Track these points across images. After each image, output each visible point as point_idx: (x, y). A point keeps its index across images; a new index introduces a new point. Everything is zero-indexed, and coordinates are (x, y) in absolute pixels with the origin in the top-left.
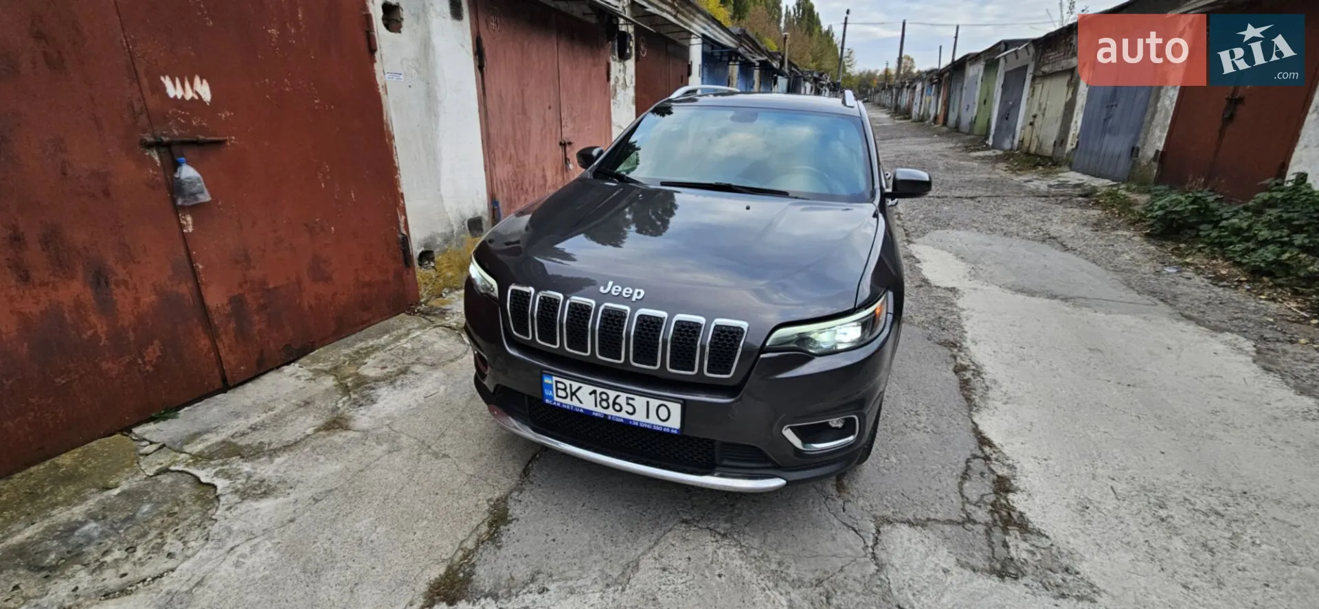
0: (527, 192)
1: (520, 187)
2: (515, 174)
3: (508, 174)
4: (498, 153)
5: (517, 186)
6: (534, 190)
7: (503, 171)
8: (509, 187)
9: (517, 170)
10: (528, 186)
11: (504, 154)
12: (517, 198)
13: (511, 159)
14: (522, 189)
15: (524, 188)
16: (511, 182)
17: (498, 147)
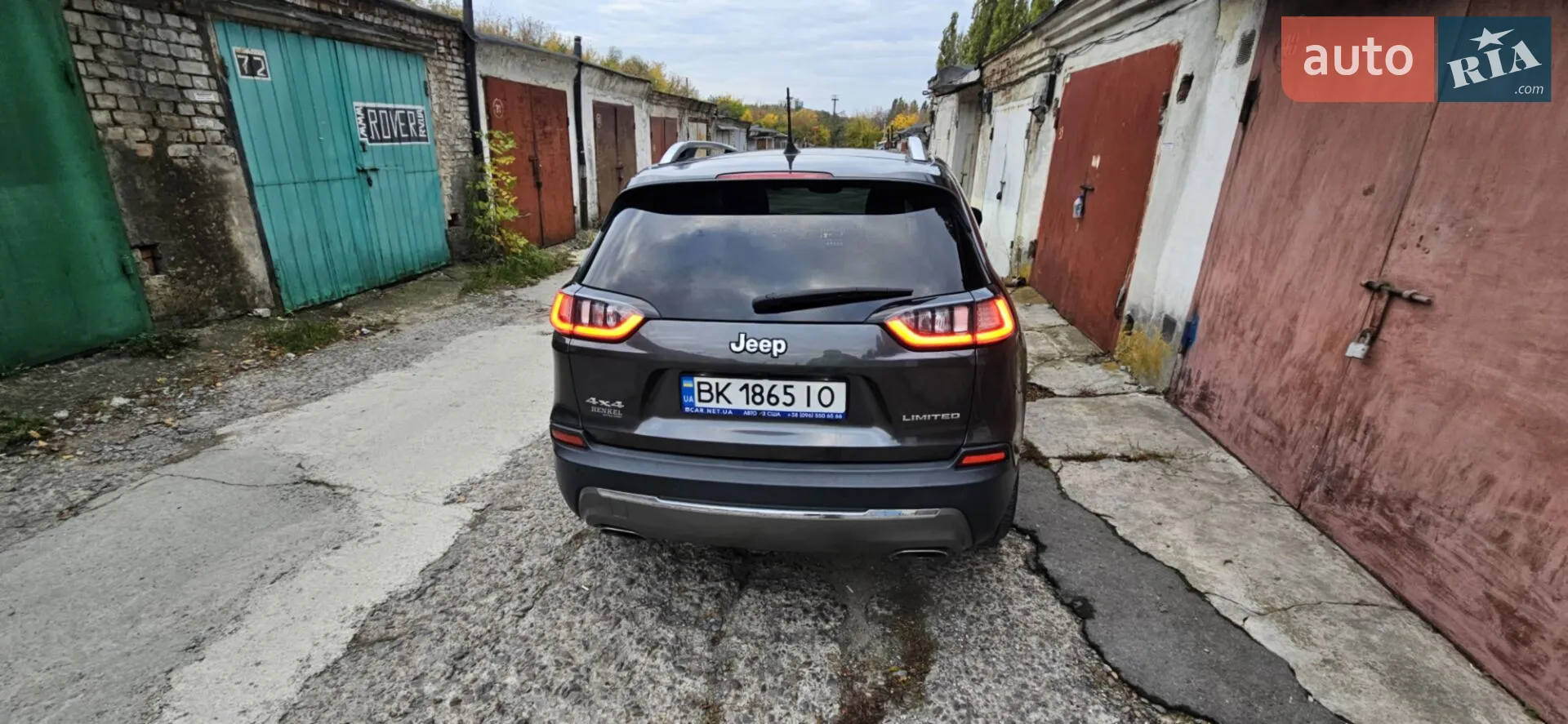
0: (1242, 334)
1: (1234, 318)
2: (1236, 294)
3: (1225, 289)
4: (1226, 252)
5: (1230, 314)
6: (1255, 341)
7: (1224, 281)
8: (1218, 308)
9: (1242, 289)
10: (1248, 324)
11: (1233, 254)
12: (1223, 330)
13: (1239, 267)
14: (1236, 324)
15: (1240, 324)
16: (1224, 302)
17: (1228, 241)
